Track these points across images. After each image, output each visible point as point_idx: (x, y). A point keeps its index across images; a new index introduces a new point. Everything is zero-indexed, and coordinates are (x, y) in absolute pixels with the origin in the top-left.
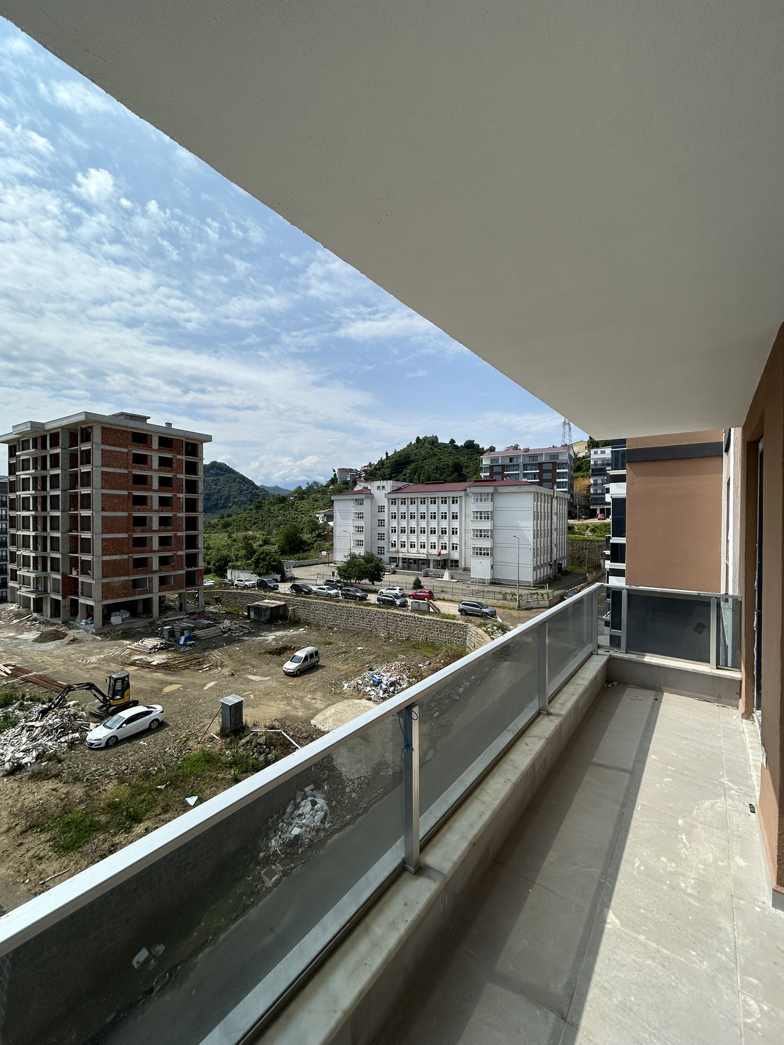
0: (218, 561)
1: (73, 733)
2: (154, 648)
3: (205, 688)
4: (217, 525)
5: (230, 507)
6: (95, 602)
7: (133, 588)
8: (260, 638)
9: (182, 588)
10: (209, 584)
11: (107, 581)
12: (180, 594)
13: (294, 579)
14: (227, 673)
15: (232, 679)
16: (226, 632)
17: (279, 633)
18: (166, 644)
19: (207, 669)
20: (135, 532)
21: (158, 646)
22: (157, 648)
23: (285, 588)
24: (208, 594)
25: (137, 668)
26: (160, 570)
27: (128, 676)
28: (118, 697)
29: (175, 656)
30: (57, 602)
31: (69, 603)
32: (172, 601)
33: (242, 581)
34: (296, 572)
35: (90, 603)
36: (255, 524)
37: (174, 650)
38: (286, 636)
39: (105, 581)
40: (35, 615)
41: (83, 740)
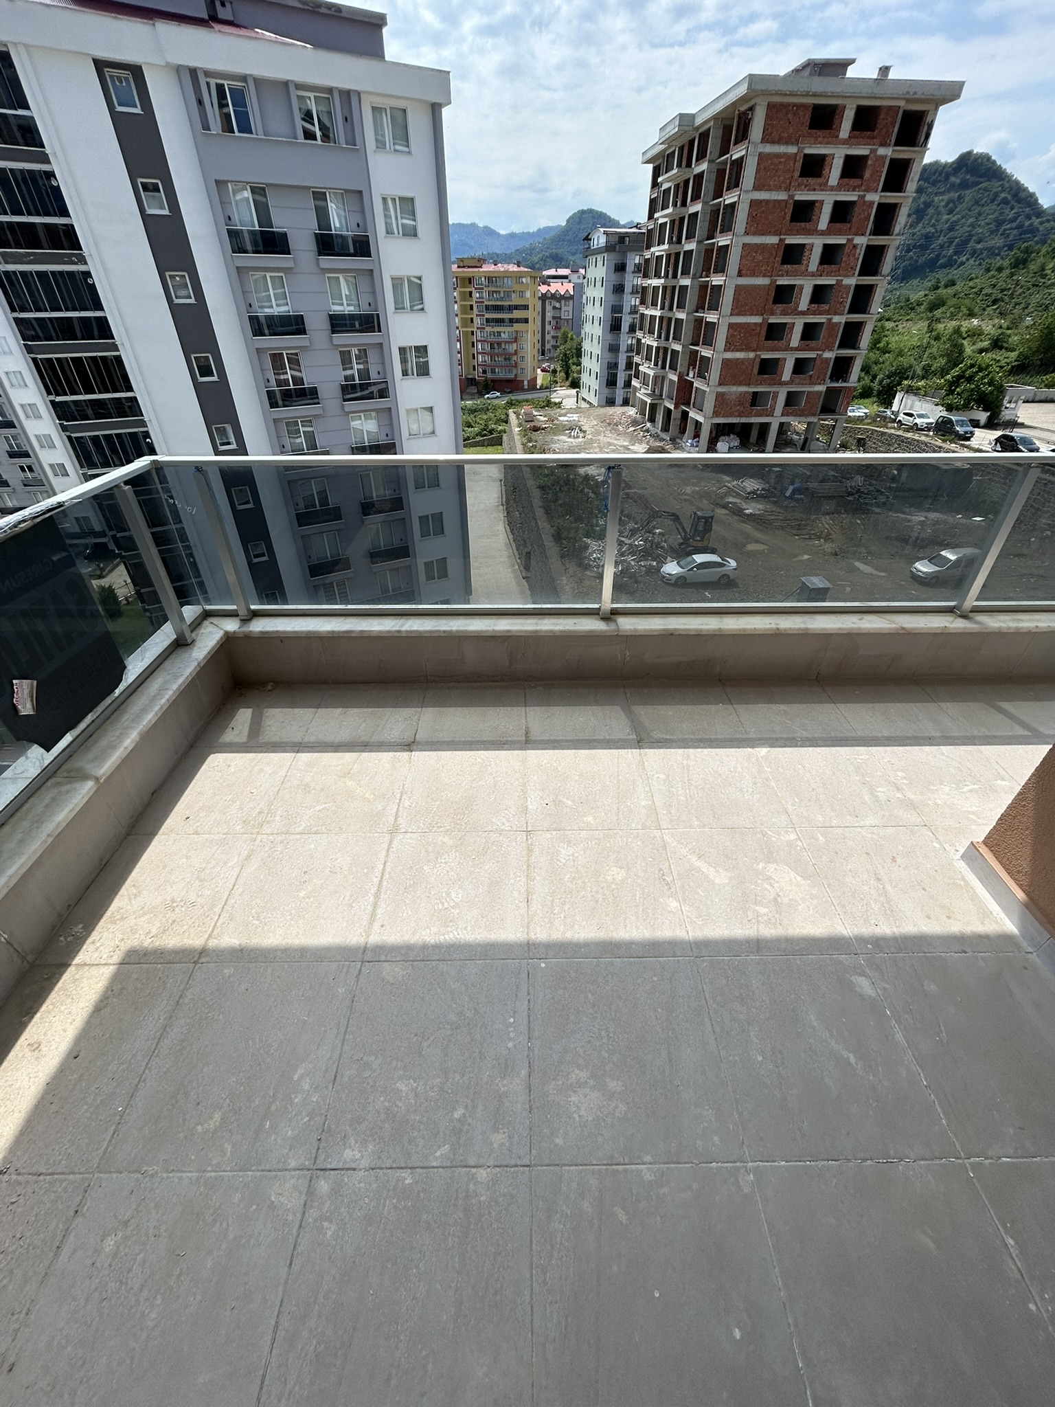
0: (889, 377)
1: (651, 560)
2: (753, 493)
3: (795, 559)
4: (919, 304)
5: (963, 263)
6: (705, 417)
7: (751, 406)
8: (900, 515)
9: (813, 415)
10: (857, 414)
11: (723, 390)
12: (809, 424)
13: (1014, 424)
14: (830, 550)
15: (832, 559)
16: (853, 494)
17: (934, 516)
18: (769, 490)
19: (806, 537)
20: (772, 313)
21: (759, 492)
22: (756, 494)
23: (984, 439)
24: (852, 430)
25: (727, 512)
26: (791, 382)
27: (712, 517)
28: (698, 538)
29: (774, 509)
30: (669, 411)
31: (679, 416)
32: (798, 434)
33: (911, 415)
34: (1026, 413)
35: (701, 419)
36: (995, 302)
37: (776, 502)
38: (945, 522)
39: (720, 389)
40: (648, 425)
41: (658, 570)
